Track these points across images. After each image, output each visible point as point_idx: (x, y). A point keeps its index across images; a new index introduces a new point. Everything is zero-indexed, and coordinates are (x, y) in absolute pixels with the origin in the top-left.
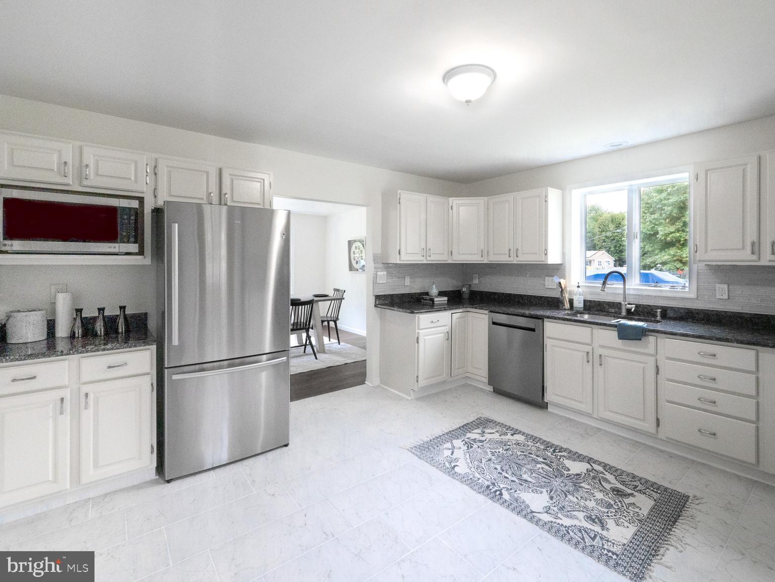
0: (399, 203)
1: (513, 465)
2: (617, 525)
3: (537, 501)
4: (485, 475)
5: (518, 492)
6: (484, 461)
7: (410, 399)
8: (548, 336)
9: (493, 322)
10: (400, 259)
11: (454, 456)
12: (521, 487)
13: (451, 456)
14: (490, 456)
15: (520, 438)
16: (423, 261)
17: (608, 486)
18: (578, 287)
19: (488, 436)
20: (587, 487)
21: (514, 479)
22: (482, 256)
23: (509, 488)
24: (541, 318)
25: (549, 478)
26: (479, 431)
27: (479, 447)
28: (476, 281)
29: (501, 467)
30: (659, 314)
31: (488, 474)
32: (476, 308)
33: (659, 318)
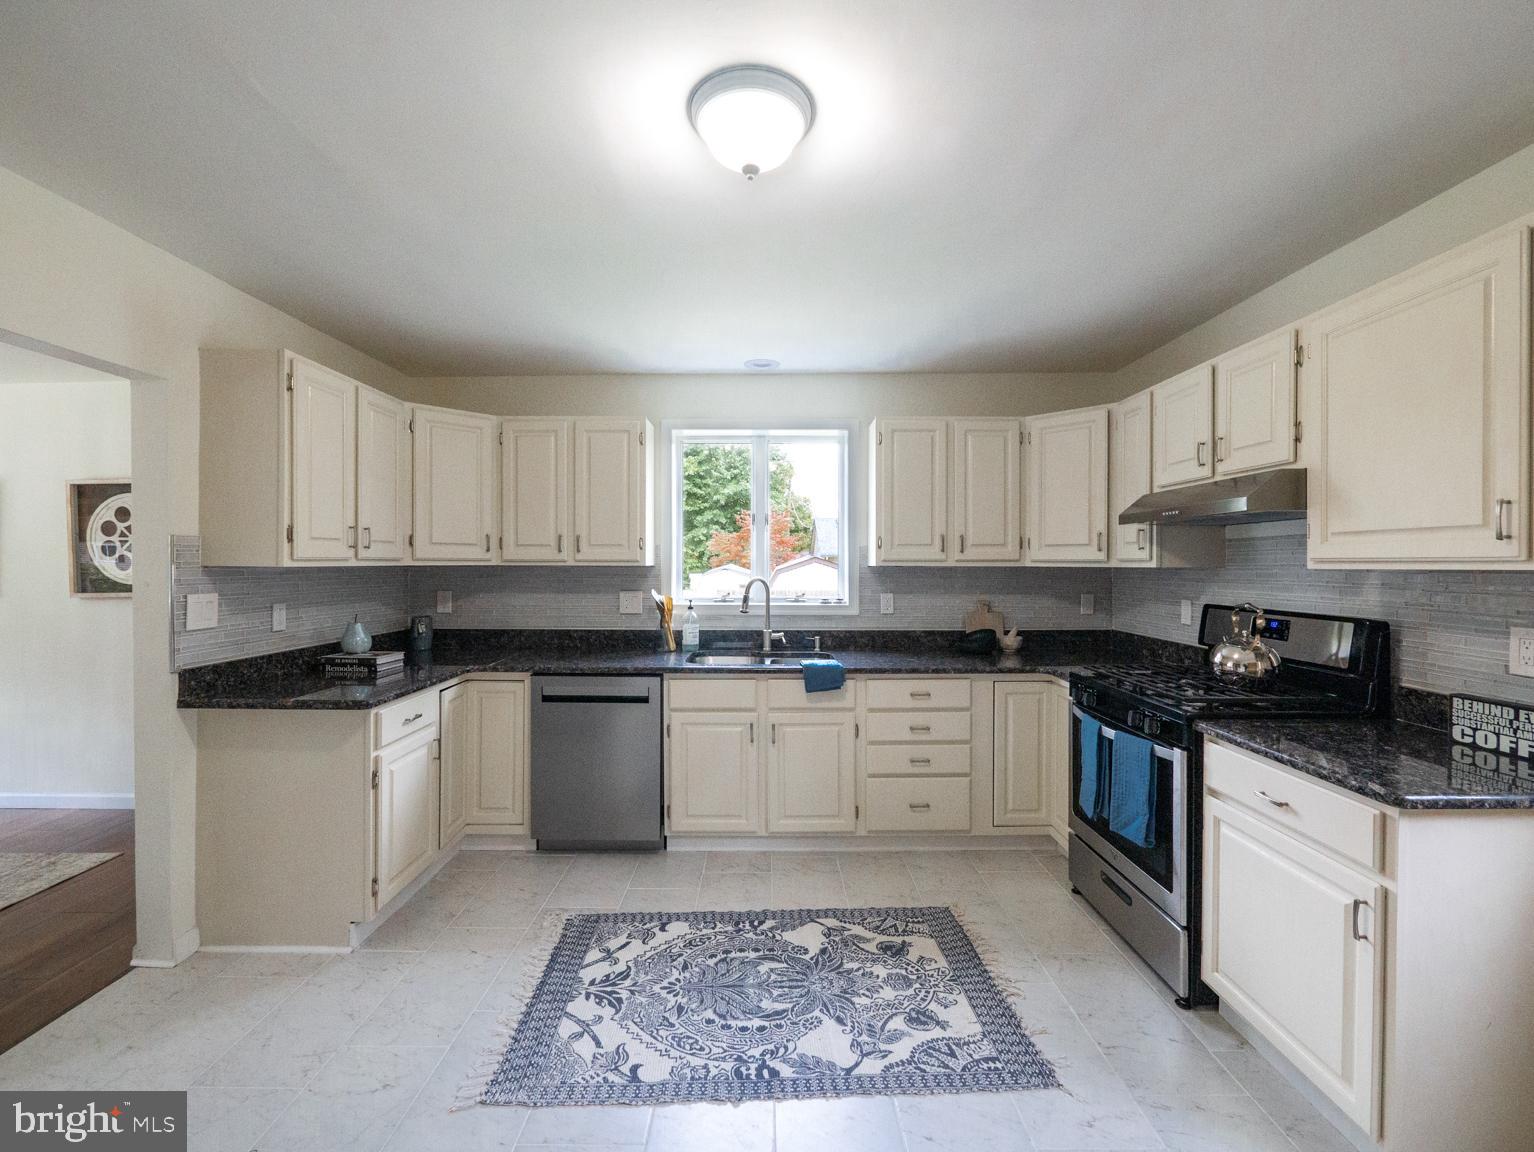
0: (290, 389)
1: (726, 993)
2: (946, 1007)
3: (829, 1042)
4: (707, 1050)
5: (791, 1046)
6: (673, 1020)
7: (350, 949)
8: (673, 706)
9: (543, 696)
10: (292, 554)
11: (609, 1046)
12: (784, 1031)
13: (601, 1051)
14: (672, 1001)
15: (677, 929)
16: (346, 560)
17: (871, 947)
18: (690, 608)
19: (625, 957)
20: (855, 965)
21: (757, 1023)
22: (488, 550)
23: (771, 1047)
24: (658, 673)
25: (800, 984)
26: (594, 954)
27: (632, 992)
28: (445, 608)
29: (715, 1011)
30: (817, 644)
31: (709, 1043)
32: (495, 669)
33: (817, 649)
